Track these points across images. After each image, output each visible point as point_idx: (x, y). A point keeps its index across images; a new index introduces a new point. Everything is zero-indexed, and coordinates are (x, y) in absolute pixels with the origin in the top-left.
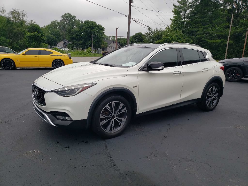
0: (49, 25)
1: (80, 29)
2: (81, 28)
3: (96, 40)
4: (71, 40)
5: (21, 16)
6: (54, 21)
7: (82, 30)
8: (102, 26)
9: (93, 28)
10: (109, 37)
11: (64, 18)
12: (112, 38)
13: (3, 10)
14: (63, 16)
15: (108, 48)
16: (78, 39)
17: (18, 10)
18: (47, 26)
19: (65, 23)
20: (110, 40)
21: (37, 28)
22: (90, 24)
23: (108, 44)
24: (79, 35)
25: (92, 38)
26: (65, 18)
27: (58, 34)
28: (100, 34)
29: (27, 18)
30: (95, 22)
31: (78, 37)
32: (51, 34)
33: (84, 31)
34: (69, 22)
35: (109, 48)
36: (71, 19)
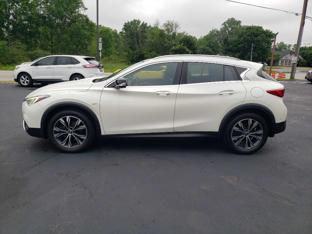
0: (207, 35)
1: (240, 38)
2: (240, 36)
3: (259, 52)
4: (226, 52)
5: (174, 27)
6: (213, 31)
7: (242, 39)
8: (271, 32)
9: (256, 35)
10: (290, 46)
11: (225, 26)
12: (293, 47)
13: (158, 23)
14: (225, 23)
15: (280, 62)
16: (235, 51)
17: (172, 22)
18: (205, 37)
19: (227, 31)
20: (290, 50)
21: (189, 39)
22: (254, 30)
23: (280, 57)
24: (236, 46)
25: (252, 49)
26: (227, 25)
27: (214, 46)
28: (267, 43)
29: (179, 30)
30: (261, 28)
31: (236, 48)
32: (207, 46)
33: (244, 40)
34: (231, 30)
35: (282, 61)
36: (234, 26)
